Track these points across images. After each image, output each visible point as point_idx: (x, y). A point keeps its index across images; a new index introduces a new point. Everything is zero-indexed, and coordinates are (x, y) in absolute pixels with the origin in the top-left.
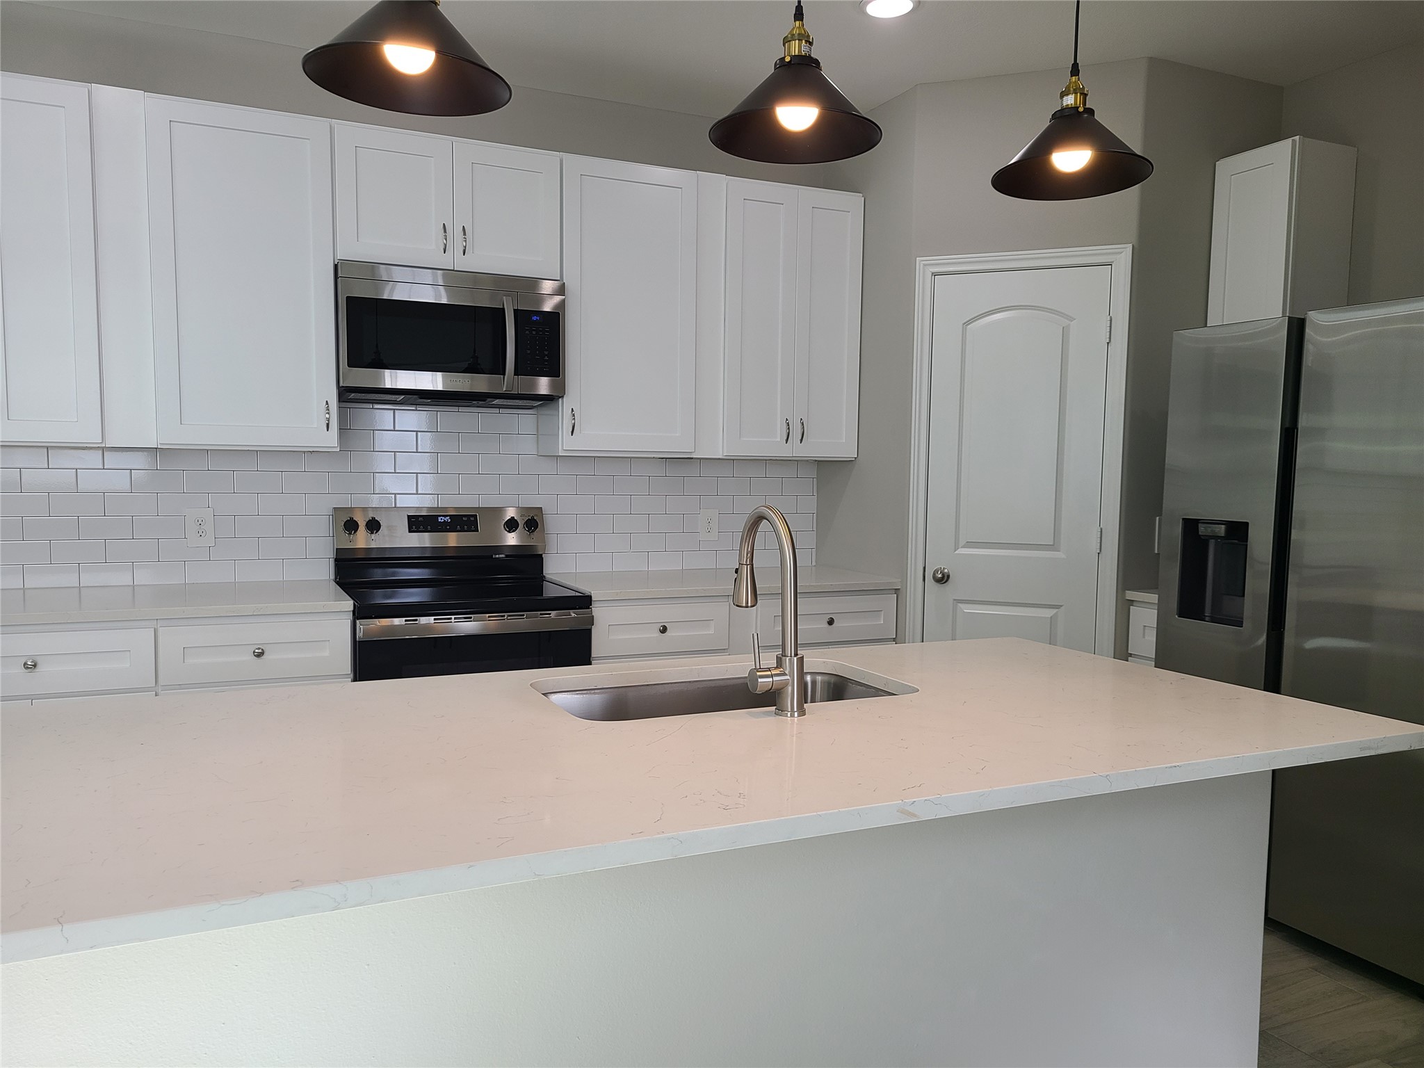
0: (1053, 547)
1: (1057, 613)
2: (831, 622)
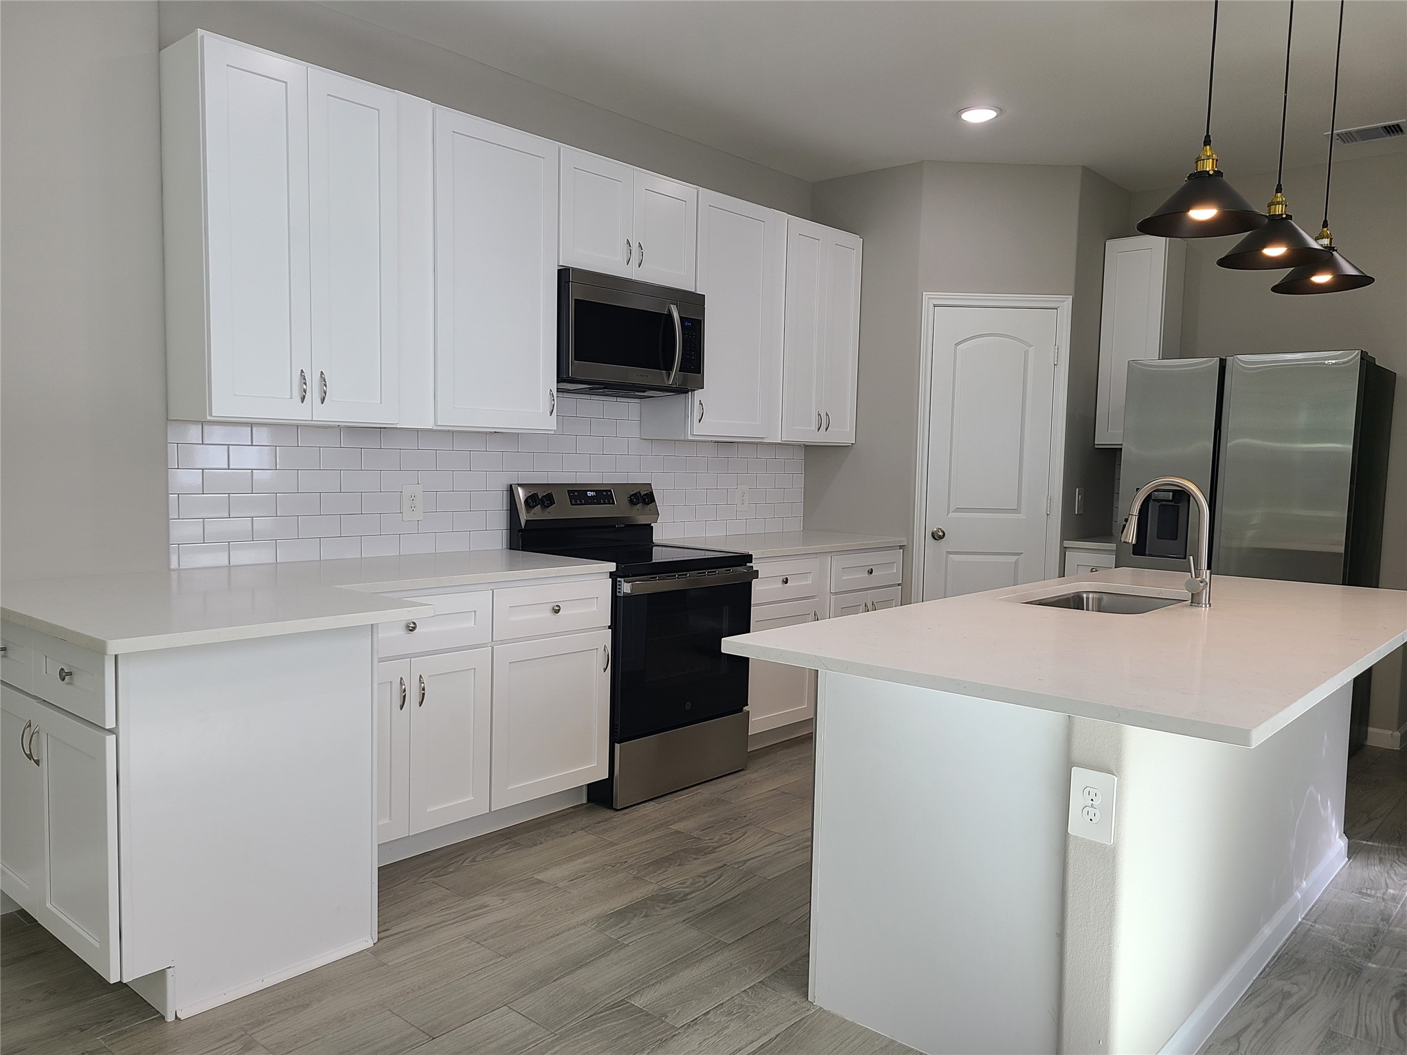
0: (1016, 511)
1: (1018, 559)
2: (871, 572)
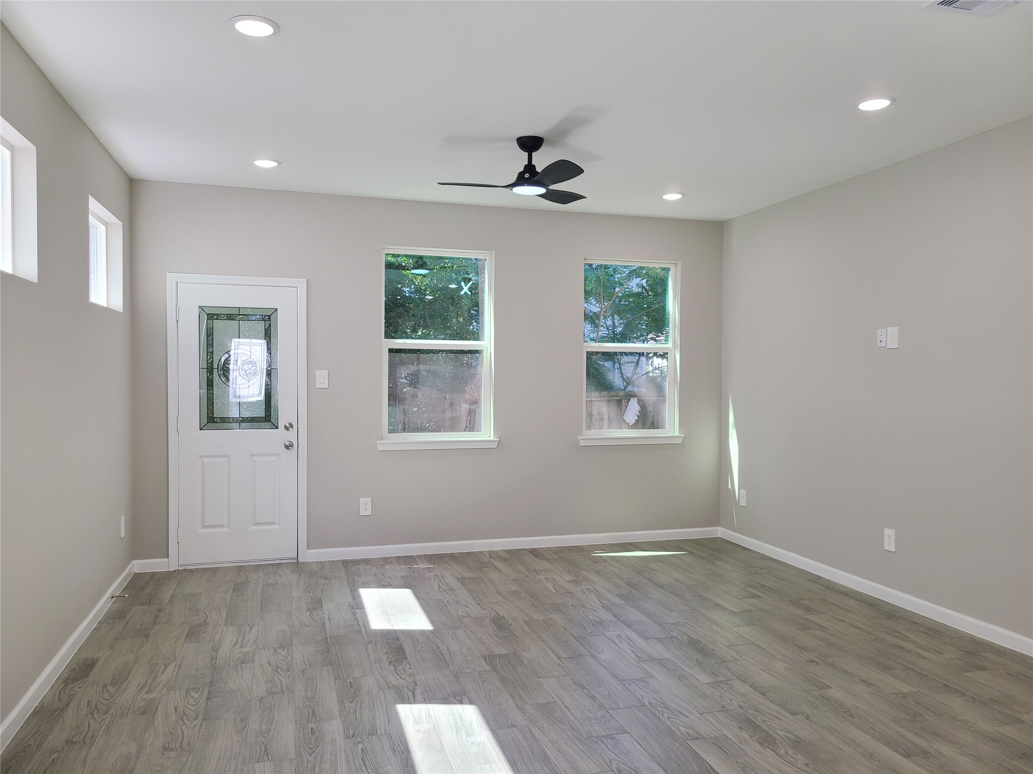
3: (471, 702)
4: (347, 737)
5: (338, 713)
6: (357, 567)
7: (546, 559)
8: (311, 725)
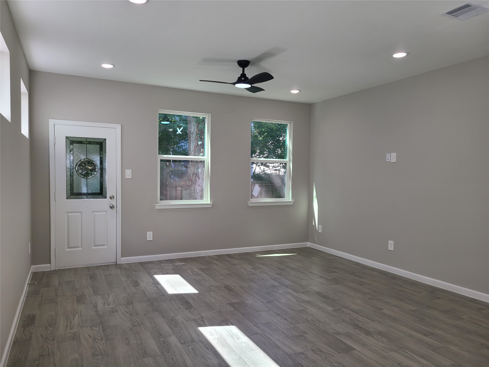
3: (233, 325)
4: (182, 344)
5: (172, 334)
6: (148, 265)
7: (236, 259)
8: (162, 339)
